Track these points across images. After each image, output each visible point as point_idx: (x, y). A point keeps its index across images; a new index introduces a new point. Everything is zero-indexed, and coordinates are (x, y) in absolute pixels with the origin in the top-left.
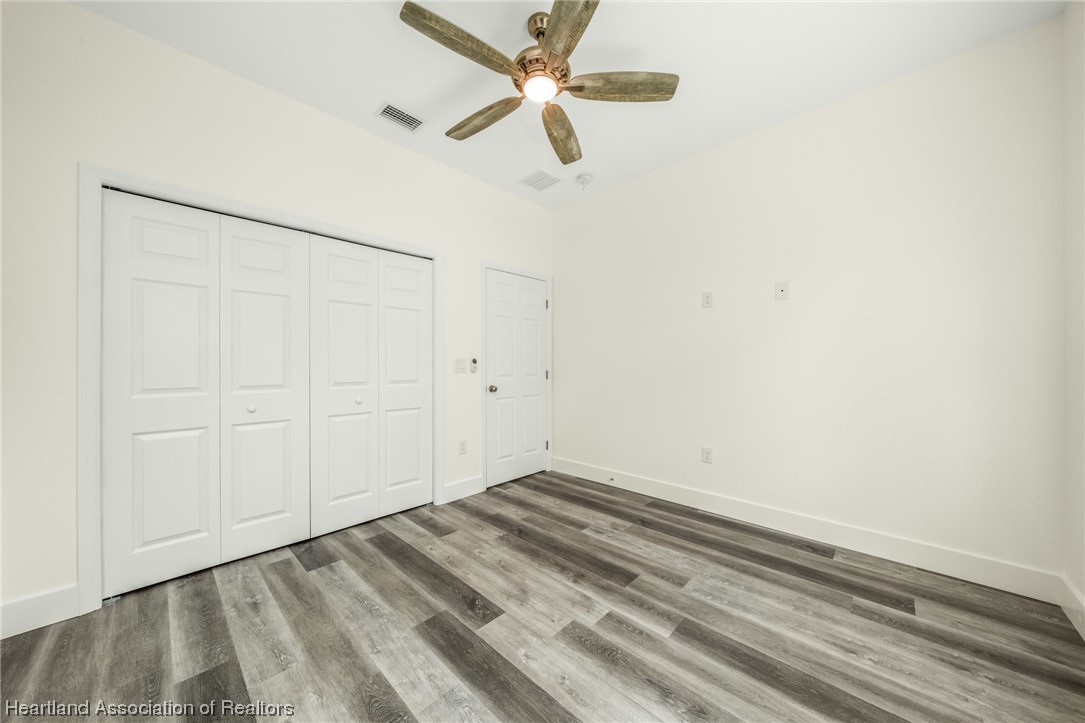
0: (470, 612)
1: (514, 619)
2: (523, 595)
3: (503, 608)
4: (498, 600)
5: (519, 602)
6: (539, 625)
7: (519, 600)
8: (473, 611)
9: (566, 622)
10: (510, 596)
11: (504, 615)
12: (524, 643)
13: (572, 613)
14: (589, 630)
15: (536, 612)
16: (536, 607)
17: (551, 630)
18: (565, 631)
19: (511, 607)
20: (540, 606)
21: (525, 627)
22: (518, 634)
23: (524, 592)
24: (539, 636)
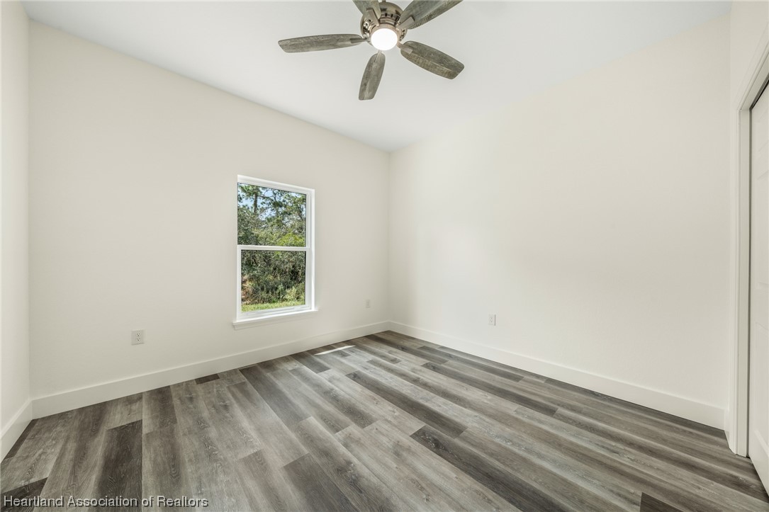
0: (436, 437)
1: (403, 431)
2: (398, 452)
3: (412, 439)
4: (417, 446)
5: (400, 444)
6: (386, 427)
7: (401, 446)
8: (433, 438)
9: (368, 428)
10: (409, 450)
11: (411, 434)
12: (395, 418)
13: (362, 434)
14: (355, 422)
15: (387, 436)
16: (388, 440)
17: (379, 424)
18: (370, 423)
19: (407, 441)
20: (384, 440)
21: (396, 426)
22: (399, 422)
23: (397, 454)
24: (386, 420)
